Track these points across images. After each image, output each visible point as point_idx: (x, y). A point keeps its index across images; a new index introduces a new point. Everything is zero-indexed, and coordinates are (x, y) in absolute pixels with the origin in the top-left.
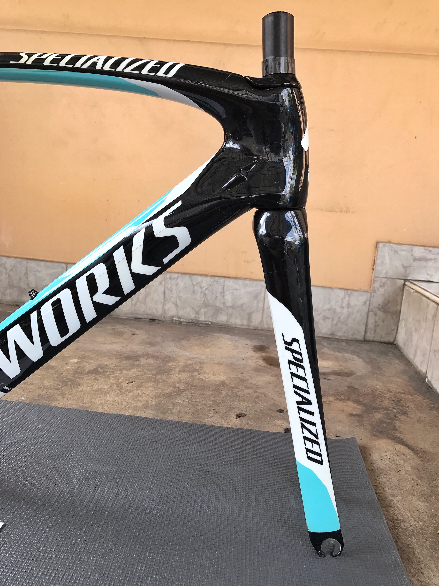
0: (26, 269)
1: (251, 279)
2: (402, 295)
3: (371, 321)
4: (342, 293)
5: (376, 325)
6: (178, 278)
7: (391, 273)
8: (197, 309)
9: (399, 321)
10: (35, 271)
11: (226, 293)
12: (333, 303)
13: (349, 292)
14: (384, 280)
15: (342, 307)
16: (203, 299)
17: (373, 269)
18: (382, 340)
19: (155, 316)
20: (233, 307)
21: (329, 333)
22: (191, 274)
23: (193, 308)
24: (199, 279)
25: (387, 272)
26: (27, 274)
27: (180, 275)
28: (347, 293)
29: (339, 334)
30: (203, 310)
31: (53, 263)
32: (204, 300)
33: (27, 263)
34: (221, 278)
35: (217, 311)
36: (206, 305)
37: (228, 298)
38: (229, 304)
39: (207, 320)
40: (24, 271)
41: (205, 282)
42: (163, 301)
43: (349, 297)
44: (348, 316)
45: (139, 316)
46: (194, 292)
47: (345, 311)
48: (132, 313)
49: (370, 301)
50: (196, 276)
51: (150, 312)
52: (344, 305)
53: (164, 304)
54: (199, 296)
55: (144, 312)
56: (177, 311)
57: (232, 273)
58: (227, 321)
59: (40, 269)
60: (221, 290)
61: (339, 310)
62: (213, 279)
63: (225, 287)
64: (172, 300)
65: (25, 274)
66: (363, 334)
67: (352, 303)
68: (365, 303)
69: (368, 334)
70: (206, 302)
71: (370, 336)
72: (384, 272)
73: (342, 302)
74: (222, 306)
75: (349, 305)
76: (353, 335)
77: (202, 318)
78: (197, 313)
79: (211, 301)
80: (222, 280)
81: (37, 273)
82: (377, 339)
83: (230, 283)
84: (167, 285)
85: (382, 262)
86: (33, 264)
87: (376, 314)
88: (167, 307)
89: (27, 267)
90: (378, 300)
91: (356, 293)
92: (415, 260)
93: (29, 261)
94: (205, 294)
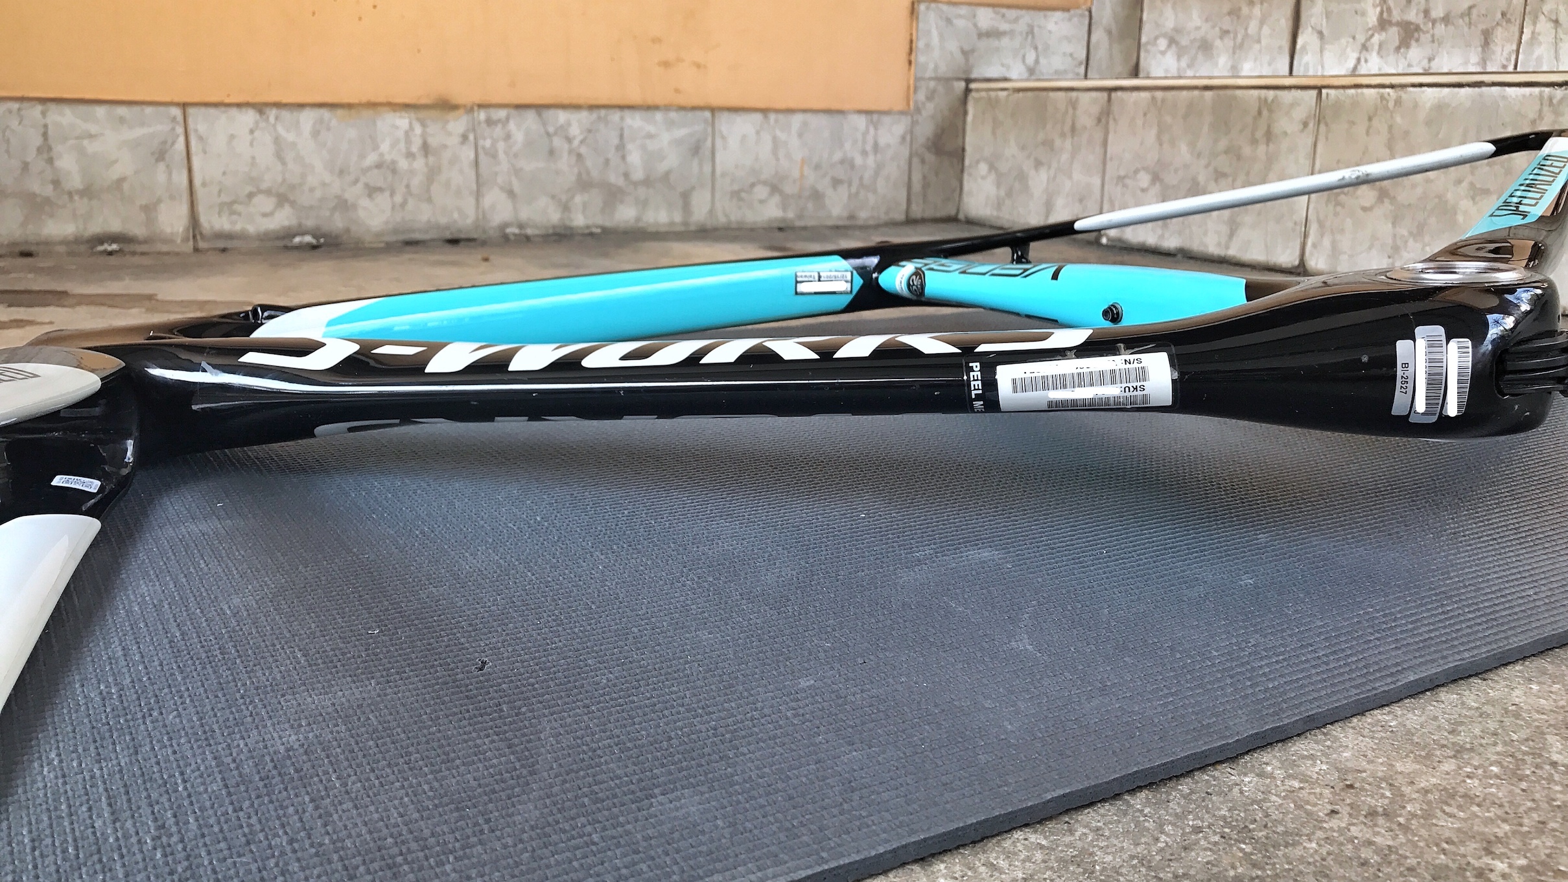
0: (45, 135)
1: (682, 108)
2: (965, 113)
3: (917, 178)
4: (861, 122)
5: (926, 185)
6: (508, 119)
7: (943, 70)
8: (564, 198)
9: (962, 171)
10: (77, 138)
11: (630, 146)
12: (848, 146)
13: (875, 117)
14: (932, 84)
15: (864, 153)
16: (576, 170)
17: (910, 63)
18: (939, 215)
19: (460, 231)
20: (647, 182)
21: (845, 214)
22: (539, 108)
23: (553, 197)
24: (562, 116)
25: (936, 68)
26: (50, 149)
27: (513, 112)
28: (872, 120)
29: (863, 215)
30: (578, 199)
31: (136, 109)
32: (580, 174)
33: (44, 113)
34: (611, 111)
35: (613, 195)
36: (584, 184)
37: (635, 158)
38: (638, 175)
39: (590, 222)
40: (38, 141)
41: (576, 123)
42: (474, 187)
43: (876, 129)
44: (877, 173)
45: (417, 236)
46: (552, 152)
47: (871, 161)
48: (396, 231)
49: (912, 132)
50: (551, 112)
51: (443, 221)
52: (869, 148)
53: (478, 195)
54: (564, 162)
55: (429, 221)
56: (515, 208)
57: (635, 97)
58: (638, 219)
59: (93, 129)
60: (616, 141)
61: (859, 160)
62: (595, 115)
63: (626, 133)
64: (500, 180)
65: (39, 150)
66: (904, 206)
67: (882, 141)
68: (903, 138)
69: (914, 207)
70: (584, 176)
71: (917, 211)
72: (931, 66)
73: (864, 142)
74: (621, 182)
75: (876, 146)
76: (887, 213)
77: (579, 220)
78: (566, 208)
79: (595, 174)
80: (615, 116)
81: (86, 142)
82: (929, 213)
83: (635, 121)
84: (481, 142)
85: (928, 46)
86: (64, 117)
87: (923, 161)
88: (487, 201)
89: (46, 126)
90: (926, 130)
91: (887, 120)
92: (981, 35)
93: (52, 107)
94: (579, 156)
